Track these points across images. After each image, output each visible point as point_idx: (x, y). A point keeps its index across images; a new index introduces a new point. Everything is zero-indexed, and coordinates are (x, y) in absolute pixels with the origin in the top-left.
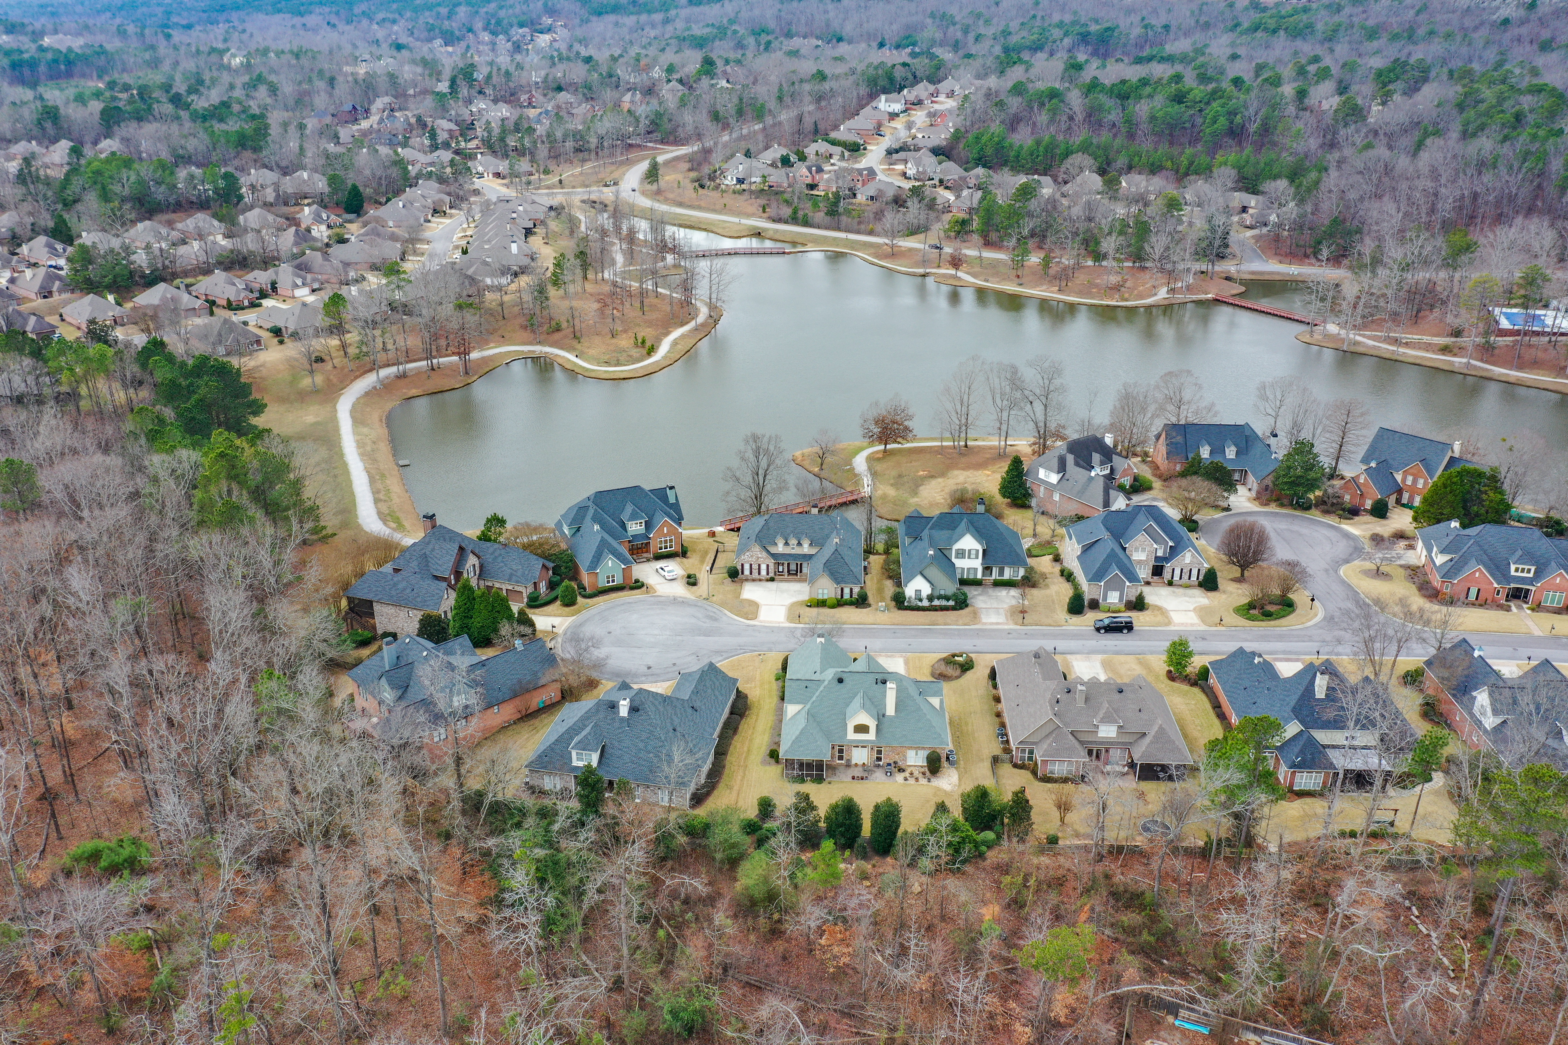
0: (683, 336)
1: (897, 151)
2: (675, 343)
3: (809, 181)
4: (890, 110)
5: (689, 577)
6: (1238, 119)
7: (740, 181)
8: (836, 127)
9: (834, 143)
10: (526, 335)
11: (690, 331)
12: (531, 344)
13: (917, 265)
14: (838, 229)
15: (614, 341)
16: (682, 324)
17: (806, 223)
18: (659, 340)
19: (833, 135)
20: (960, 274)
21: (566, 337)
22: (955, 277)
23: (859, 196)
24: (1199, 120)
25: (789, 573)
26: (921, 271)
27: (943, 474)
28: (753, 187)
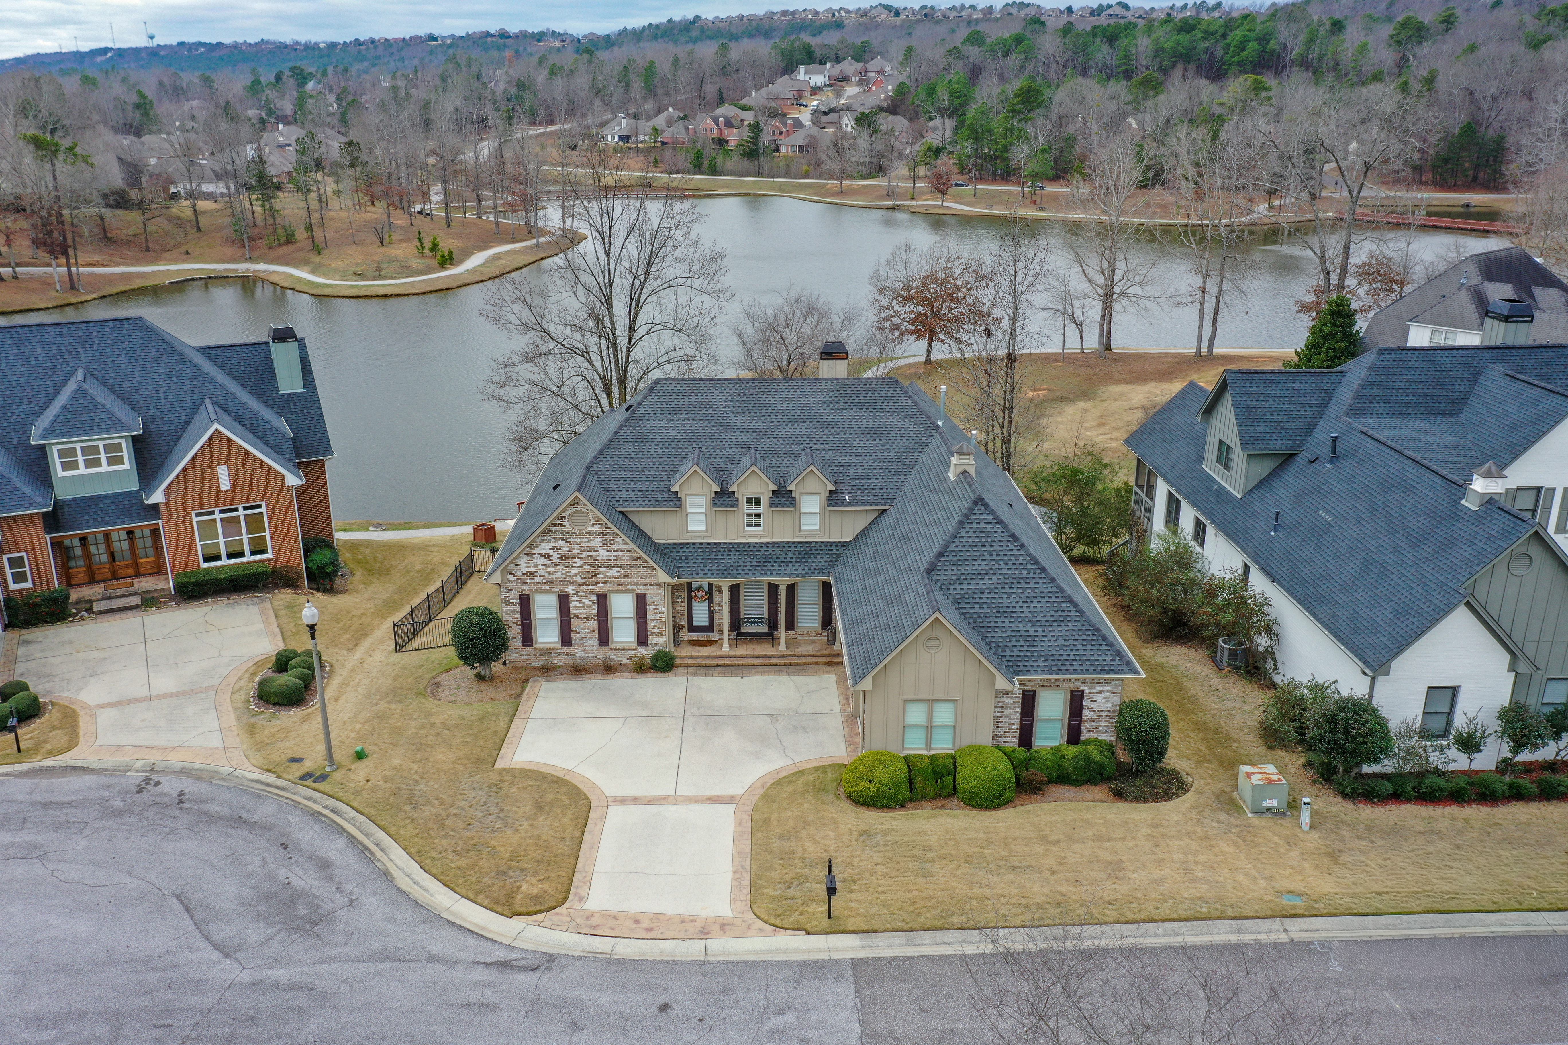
0: (511, 252)
1: (826, 113)
2: (497, 257)
3: (716, 134)
4: (812, 83)
5: (282, 664)
6: (1273, 44)
7: (625, 138)
8: (746, 94)
9: (744, 108)
10: (229, 251)
11: (527, 247)
12: (235, 261)
13: (881, 198)
14: (760, 175)
15: (383, 249)
16: (514, 241)
17: (714, 171)
18: (467, 254)
19: (744, 102)
20: (945, 204)
21: (301, 249)
22: (942, 207)
23: (783, 150)
24: (1219, 52)
25: (739, 634)
26: (890, 203)
27: (1085, 396)
28: (640, 145)
